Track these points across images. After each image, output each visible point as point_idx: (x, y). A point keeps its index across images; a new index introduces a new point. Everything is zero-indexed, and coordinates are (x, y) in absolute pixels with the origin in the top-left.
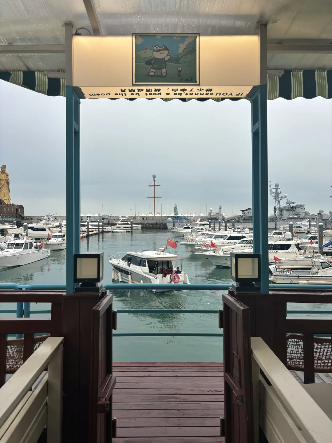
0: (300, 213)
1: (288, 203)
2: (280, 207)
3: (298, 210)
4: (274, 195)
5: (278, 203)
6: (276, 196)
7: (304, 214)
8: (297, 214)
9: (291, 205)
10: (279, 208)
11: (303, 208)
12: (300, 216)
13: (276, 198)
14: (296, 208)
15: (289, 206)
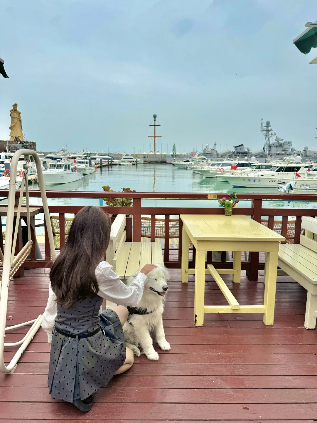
0: (287, 150)
1: (277, 140)
2: (269, 143)
3: (286, 147)
4: (265, 132)
5: (268, 140)
6: (266, 134)
7: (291, 150)
8: (285, 150)
9: (279, 142)
10: (268, 145)
11: (290, 145)
12: (287, 152)
13: (266, 135)
14: (284, 145)
15: (278, 143)
